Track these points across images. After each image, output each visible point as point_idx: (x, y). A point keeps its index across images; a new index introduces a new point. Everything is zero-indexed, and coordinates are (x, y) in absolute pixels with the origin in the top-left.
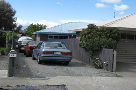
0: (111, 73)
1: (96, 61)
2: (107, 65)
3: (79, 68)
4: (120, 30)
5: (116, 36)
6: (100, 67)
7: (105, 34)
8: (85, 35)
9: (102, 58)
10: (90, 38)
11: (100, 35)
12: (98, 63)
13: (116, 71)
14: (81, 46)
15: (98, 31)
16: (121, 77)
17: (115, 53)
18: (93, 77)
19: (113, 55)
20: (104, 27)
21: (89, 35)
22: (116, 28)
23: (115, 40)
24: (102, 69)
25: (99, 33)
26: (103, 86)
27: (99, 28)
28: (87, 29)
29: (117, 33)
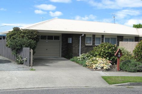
0: (29, 67)
1: (18, 58)
2: (26, 61)
3: (4, 64)
4: (40, 32)
5: (35, 37)
6: (22, 63)
7: (27, 35)
8: (10, 36)
9: (23, 55)
10: (15, 39)
11: (23, 37)
12: (19, 59)
13: (33, 66)
14: (7, 46)
15: (21, 32)
16: (34, 70)
17: (32, 50)
18: (11, 71)
19: (30, 52)
20: (26, 29)
21: (14, 36)
22: (36, 30)
23: (34, 40)
24: (23, 64)
25: (22, 34)
26: (16, 78)
27: (22, 30)
28: (12, 31)
29: (36, 35)
